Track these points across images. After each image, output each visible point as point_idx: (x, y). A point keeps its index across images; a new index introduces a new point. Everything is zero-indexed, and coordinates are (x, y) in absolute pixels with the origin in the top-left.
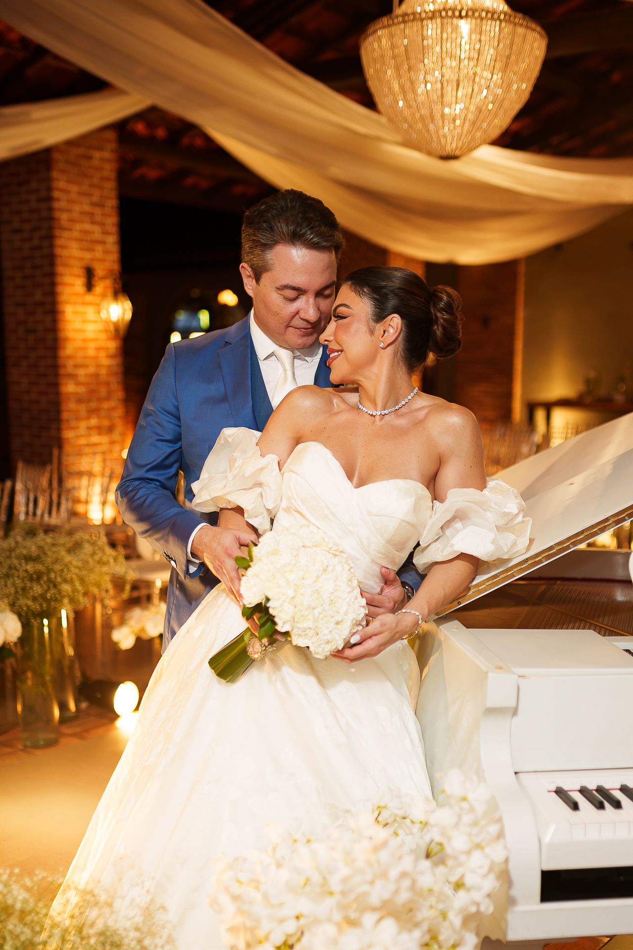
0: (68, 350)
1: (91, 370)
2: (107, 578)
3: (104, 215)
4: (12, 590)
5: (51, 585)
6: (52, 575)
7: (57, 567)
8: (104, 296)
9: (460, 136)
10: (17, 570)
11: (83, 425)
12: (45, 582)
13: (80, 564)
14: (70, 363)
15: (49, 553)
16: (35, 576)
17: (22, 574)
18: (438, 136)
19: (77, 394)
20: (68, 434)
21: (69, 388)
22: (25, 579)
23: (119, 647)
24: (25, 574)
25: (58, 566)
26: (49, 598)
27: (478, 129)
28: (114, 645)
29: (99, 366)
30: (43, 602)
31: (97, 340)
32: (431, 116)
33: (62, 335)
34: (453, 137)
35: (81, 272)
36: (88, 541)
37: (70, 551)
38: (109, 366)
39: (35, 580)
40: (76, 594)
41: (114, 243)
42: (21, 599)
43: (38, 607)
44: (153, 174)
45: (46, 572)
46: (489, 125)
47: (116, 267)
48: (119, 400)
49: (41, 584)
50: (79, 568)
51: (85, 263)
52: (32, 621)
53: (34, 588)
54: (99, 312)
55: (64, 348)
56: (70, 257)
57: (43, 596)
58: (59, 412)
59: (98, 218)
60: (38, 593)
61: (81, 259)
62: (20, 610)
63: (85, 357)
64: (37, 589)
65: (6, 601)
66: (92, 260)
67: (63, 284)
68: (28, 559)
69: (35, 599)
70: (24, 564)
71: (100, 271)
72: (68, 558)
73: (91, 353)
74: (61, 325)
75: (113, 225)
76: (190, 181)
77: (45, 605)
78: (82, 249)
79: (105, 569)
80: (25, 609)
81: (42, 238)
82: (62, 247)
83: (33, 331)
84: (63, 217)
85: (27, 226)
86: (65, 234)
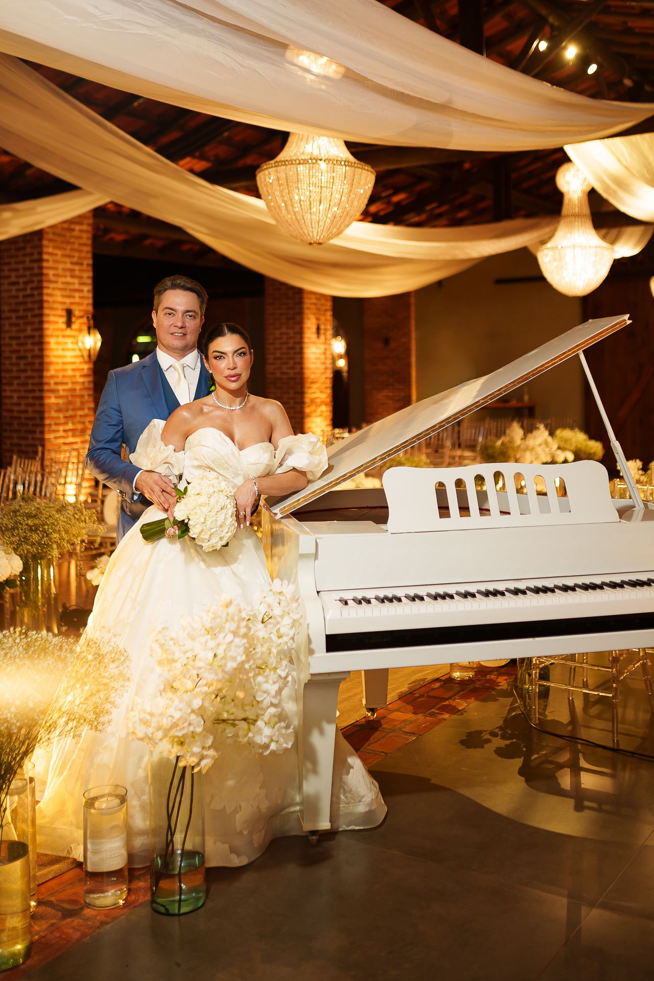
0: (51, 371)
1: (70, 386)
3: (81, 271)
8: (80, 330)
11: (61, 428)
14: (52, 381)
19: (57, 404)
20: (49, 436)
21: (51, 400)
29: (75, 383)
31: (74, 363)
33: (46, 360)
35: (64, 313)
36: (71, 505)
38: (83, 383)
41: (88, 291)
44: (119, 238)
47: (90, 308)
48: (89, 409)
51: (65, 307)
54: (77, 343)
55: (48, 370)
56: (54, 302)
58: (43, 419)
59: (77, 273)
61: (65, 303)
62: (22, 553)
63: (64, 376)
66: (72, 303)
67: (48, 322)
71: (77, 313)
73: (70, 373)
74: (46, 353)
75: (88, 277)
76: (148, 242)
78: (63, 296)
79: (83, 524)
81: (32, 289)
82: (48, 295)
83: (26, 357)
84: (51, 272)
85: (21, 280)
86: (52, 285)
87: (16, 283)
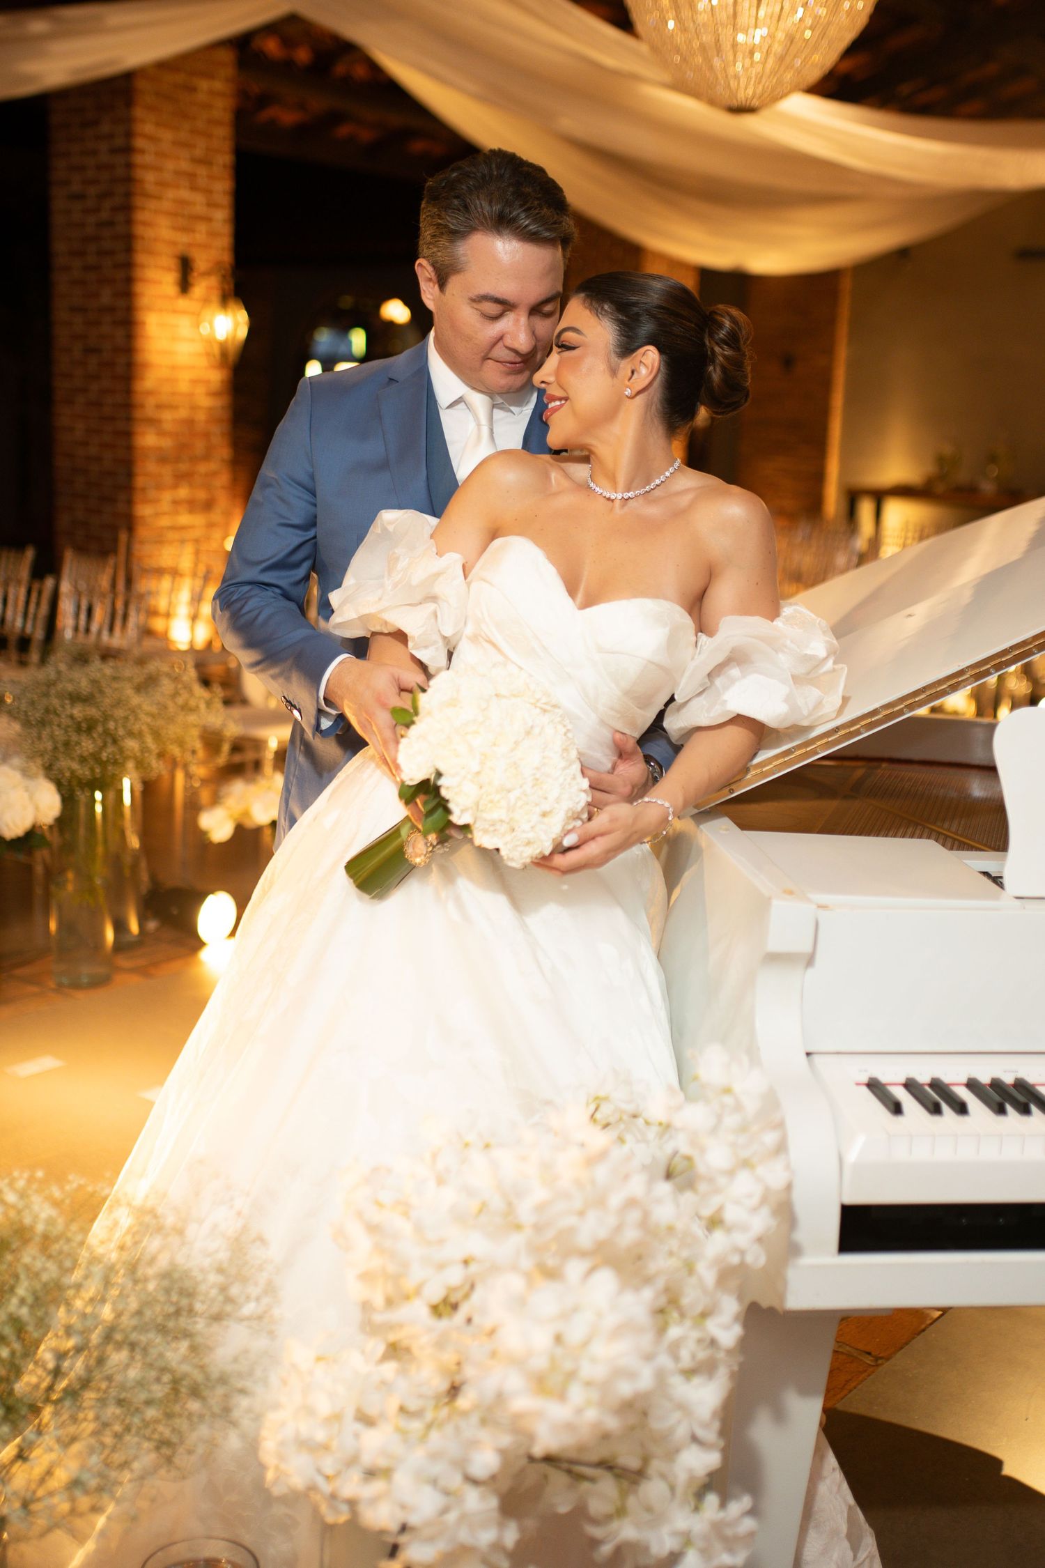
0: (149, 381)
1: (183, 413)
2: (195, 732)
3: (211, 177)
4: (49, 745)
5: (109, 740)
6: (111, 725)
7: (119, 713)
8: (206, 301)
9: (759, 79)
10: (58, 715)
11: (167, 496)
12: (100, 735)
13: (154, 709)
14: (150, 402)
15: (107, 690)
16: (84, 725)
17: (65, 721)
18: (727, 76)
19: (160, 449)
20: (143, 510)
21: (148, 439)
22: (70, 730)
23: (209, 839)
24: (69, 722)
25: (121, 711)
26: (104, 759)
27: (787, 68)
28: (201, 837)
29: (194, 408)
30: (95, 766)
31: (192, 367)
32: (716, 45)
33: (140, 358)
34: (749, 79)
35: (173, 263)
36: (168, 675)
37: (139, 689)
38: (210, 409)
39: (85, 731)
40: (146, 755)
41: (225, 221)
42: (62, 759)
43: (87, 773)
44: (288, 117)
45: (101, 719)
46: (805, 61)
47: (227, 258)
48: (223, 460)
49: (94, 738)
50: (153, 716)
51: (180, 250)
52: (78, 793)
53: (83, 744)
54: (197, 325)
55: (143, 379)
56: (155, 240)
57: (96, 757)
58: (130, 475)
59: (202, 182)
60: (88, 751)
61: (174, 243)
62: (60, 776)
63: (174, 394)
64: (87, 745)
65: (39, 761)
66: (190, 245)
67: (145, 280)
68: (76, 698)
69: (83, 760)
70: (68, 707)
71: (202, 262)
72: (136, 700)
73: (184, 387)
74: (140, 343)
75: (225, 193)
76: (344, 130)
77: (98, 770)
78: (175, 228)
79: (192, 718)
80: (67, 774)
81: (114, 209)
82: (145, 224)
83: (96, 351)
84: (149, 179)
85: (92, 191)
86: (152, 204)
87: (80, 197)
